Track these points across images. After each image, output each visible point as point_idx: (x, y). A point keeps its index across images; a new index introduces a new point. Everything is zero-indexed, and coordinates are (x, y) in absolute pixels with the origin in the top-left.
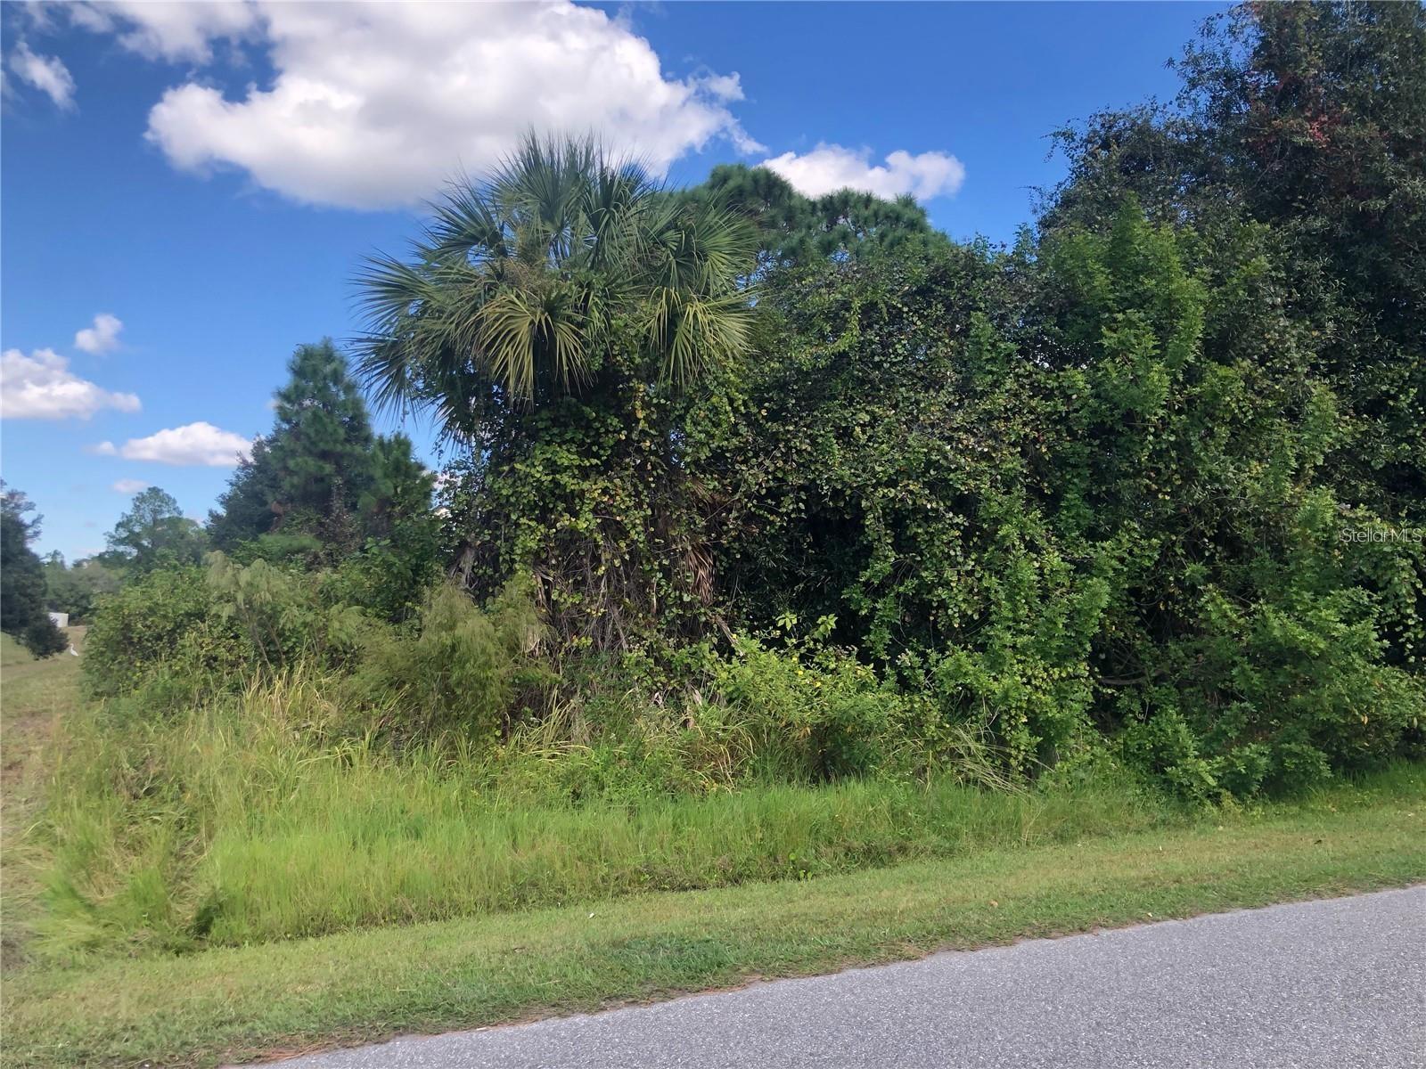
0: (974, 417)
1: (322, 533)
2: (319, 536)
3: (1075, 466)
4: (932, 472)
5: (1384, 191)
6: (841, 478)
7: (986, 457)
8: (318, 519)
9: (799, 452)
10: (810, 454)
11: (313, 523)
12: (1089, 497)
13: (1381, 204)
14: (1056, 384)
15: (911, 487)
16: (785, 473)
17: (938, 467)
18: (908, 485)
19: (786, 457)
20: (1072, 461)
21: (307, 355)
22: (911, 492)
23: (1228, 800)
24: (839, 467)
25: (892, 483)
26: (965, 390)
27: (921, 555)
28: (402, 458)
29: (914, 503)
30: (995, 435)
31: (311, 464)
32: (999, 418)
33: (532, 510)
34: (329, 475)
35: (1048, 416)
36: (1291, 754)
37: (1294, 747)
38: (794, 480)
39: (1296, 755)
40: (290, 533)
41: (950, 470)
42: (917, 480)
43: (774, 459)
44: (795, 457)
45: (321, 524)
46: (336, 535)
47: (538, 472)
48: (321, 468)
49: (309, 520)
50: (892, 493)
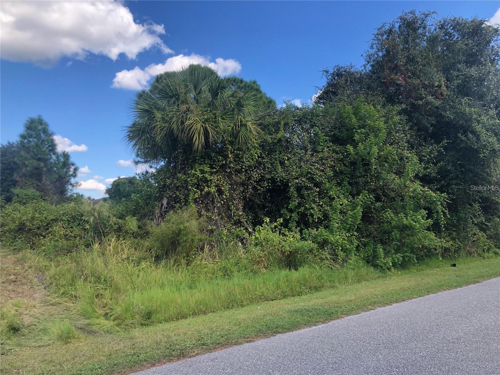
0: (318, 159)
1: (38, 188)
2: (37, 190)
3: (345, 174)
4: (309, 175)
5: (421, 99)
6: (282, 177)
7: (323, 171)
8: (37, 183)
9: (268, 168)
10: (271, 168)
11: (35, 185)
12: (349, 183)
13: (421, 102)
14: (339, 149)
15: (303, 180)
16: (264, 174)
17: (310, 173)
18: (302, 179)
19: (264, 169)
20: (345, 172)
21: (32, 121)
22: (303, 181)
23: (393, 270)
24: (280, 173)
25: (297, 178)
26: (315, 151)
27: (305, 200)
28: (66, 161)
29: (304, 185)
30: (324, 164)
31: (35, 163)
32: (324, 159)
33: (194, 185)
34: (42, 167)
35: (337, 159)
36: (407, 256)
37: (408, 254)
38: (268, 176)
39: (408, 256)
40: (25, 189)
41: (314, 175)
42: (304, 177)
43: (260, 170)
44: (267, 169)
45: (38, 185)
46: (43, 190)
47: (198, 173)
48: (39, 164)
49: (33, 184)
50: (297, 181)
